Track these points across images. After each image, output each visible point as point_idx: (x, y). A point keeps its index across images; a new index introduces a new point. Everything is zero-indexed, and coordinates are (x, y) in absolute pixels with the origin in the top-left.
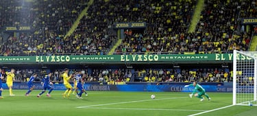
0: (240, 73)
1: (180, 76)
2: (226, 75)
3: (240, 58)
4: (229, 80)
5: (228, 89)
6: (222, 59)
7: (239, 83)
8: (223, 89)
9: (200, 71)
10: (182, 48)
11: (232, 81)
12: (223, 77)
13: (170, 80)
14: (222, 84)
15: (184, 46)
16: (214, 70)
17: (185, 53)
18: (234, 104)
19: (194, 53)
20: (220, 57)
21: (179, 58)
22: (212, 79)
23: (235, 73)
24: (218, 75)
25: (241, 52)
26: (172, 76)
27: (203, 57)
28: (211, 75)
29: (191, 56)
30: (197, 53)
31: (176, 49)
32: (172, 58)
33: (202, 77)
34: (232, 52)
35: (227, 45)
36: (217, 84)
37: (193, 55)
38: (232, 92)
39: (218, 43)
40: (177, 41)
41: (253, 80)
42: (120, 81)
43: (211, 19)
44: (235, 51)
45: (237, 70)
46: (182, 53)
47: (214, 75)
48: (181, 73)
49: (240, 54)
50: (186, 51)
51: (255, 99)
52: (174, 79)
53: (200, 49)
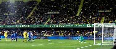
0: (97, 32)
1: (73, 33)
2: (91, 33)
4: (92, 35)
5: (92, 38)
6: (90, 26)
7: (96, 36)
8: (90, 38)
9: (81, 31)
10: (74, 22)
11: (94, 35)
12: (90, 33)
13: (69, 34)
14: (90, 36)
15: (75, 21)
16: (87, 31)
17: (75, 24)
18: (94, 44)
19: (79, 24)
20: (89, 25)
21: (73, 26)
22: (86, 34)
24: (88, 33)
26: (70, 33)
27: (82, 26)
28: (85, 33)
29: (77, 25)
30: (80, 24)
31: (71, 22)
32: (70, 26)
34: (93, 23)
35: (92, 21)
36: (88, 36)
37: (78, 25)
38: (94, 39)
39: (88, 20)
40: (72, 19)
41: (102, 35)
42: (49, 35)
43: (85, 11)
44: (95, 23)
45: (96, 31)
46: (74, 24)
47: (87, 33)
48: (73, 32)
49: (97, 25)
50: (76, 23)
51: (103, 42)
52: (71, 34)
53: (81, 22)
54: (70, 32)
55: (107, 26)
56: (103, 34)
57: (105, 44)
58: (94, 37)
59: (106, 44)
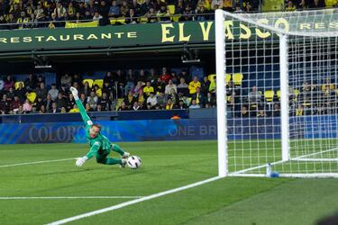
0: (238, 78)
1: (54, 93)
2: (194, 87)
3: (236, 31)
4: (203, 103)
5: (203, 130)
6: (182, 38)
9: (115, 77)
11: (214, 103)
12: (186, 92)
13: (26, 107)
14: (184, 115)
16: (159, 74)
17: (69, 25)
20: (174, 32)
21: (50, 38)
22: (153, 101)
23: (221, 80)
25: (239, 16)
26: (32, 97)
28: (149, 90)
29: (86, 32)
30: (104, 22)
31: (39, 12)
32: (28, 39)
34: (209, 16)
36: (169, 114)
38: (215, 136)
41: (276, 99)
44: (219, 14)
45: (228, 71)
46: (60, 24)
48: (58, 86)
49: (237, 23)
51: (286, 156)
52: (38, 105)
53: (113, 11)
54: (33, 86)
55: (313, 34)
56: (284, 94)
57: (303, 167)
58: (214, 122)
59: (312, 167)
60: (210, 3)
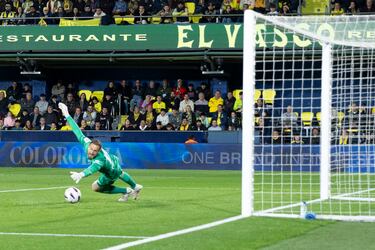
1: (42, 106)
3: (269, 38)
4: (226, 124)
5: (224, 157)
6: (203, 44)
8: (207, 156)
11: (239, 125)
12: (205, 110)
13: (8, 121)
17: (64, 23)
18: (247, 210)
19: (95, 22)
20: (193, 36)
21: (40, 38)
22: (164, 119)
23: (248, 97)
25: (274, 19)
26: (16, 109)
27: (132, 36)
28: (159, 105)
29: (85, 32)
30: (108, 21)
32: (13, 38)
33: (125, 110)
34: (237, 17)
36: (183, 137)
37: (91, 30)
41: (316, 123)
44: (249, 15)
45: (258, 86)
46: (53, 21)
47: (172, 104)
49: (270, 28)
50: (68, 15)
51: (325, 192)
52: (22, 120)
55: (363, 45)
56: (325, 116)
57: (345, 207)
58: (238, 148)
59: (356, 208)
60: (238, 2)
